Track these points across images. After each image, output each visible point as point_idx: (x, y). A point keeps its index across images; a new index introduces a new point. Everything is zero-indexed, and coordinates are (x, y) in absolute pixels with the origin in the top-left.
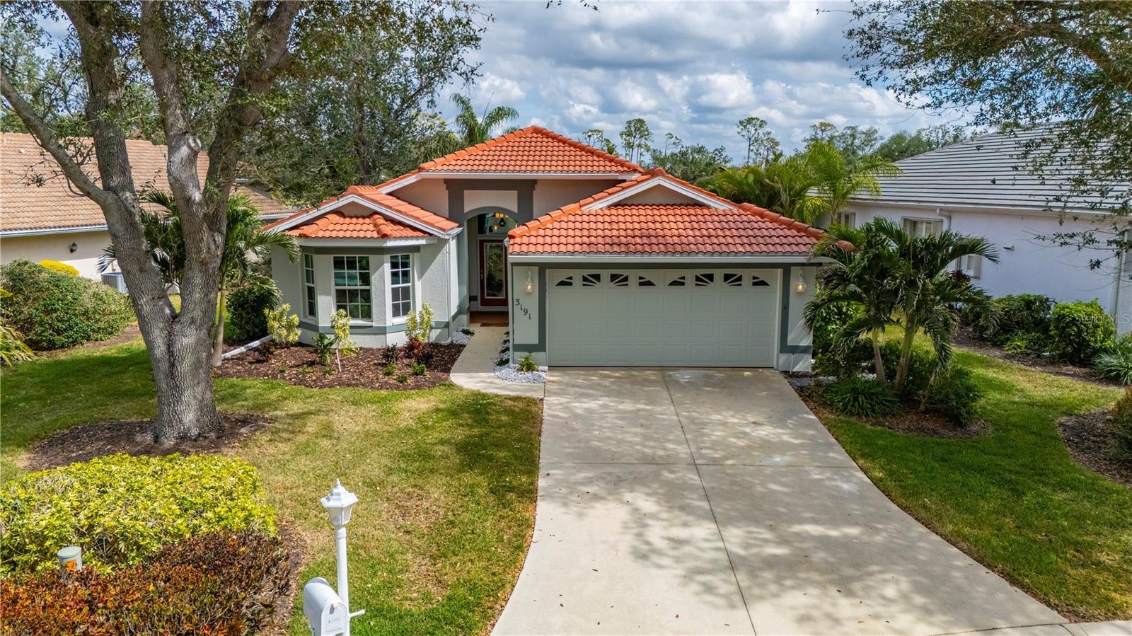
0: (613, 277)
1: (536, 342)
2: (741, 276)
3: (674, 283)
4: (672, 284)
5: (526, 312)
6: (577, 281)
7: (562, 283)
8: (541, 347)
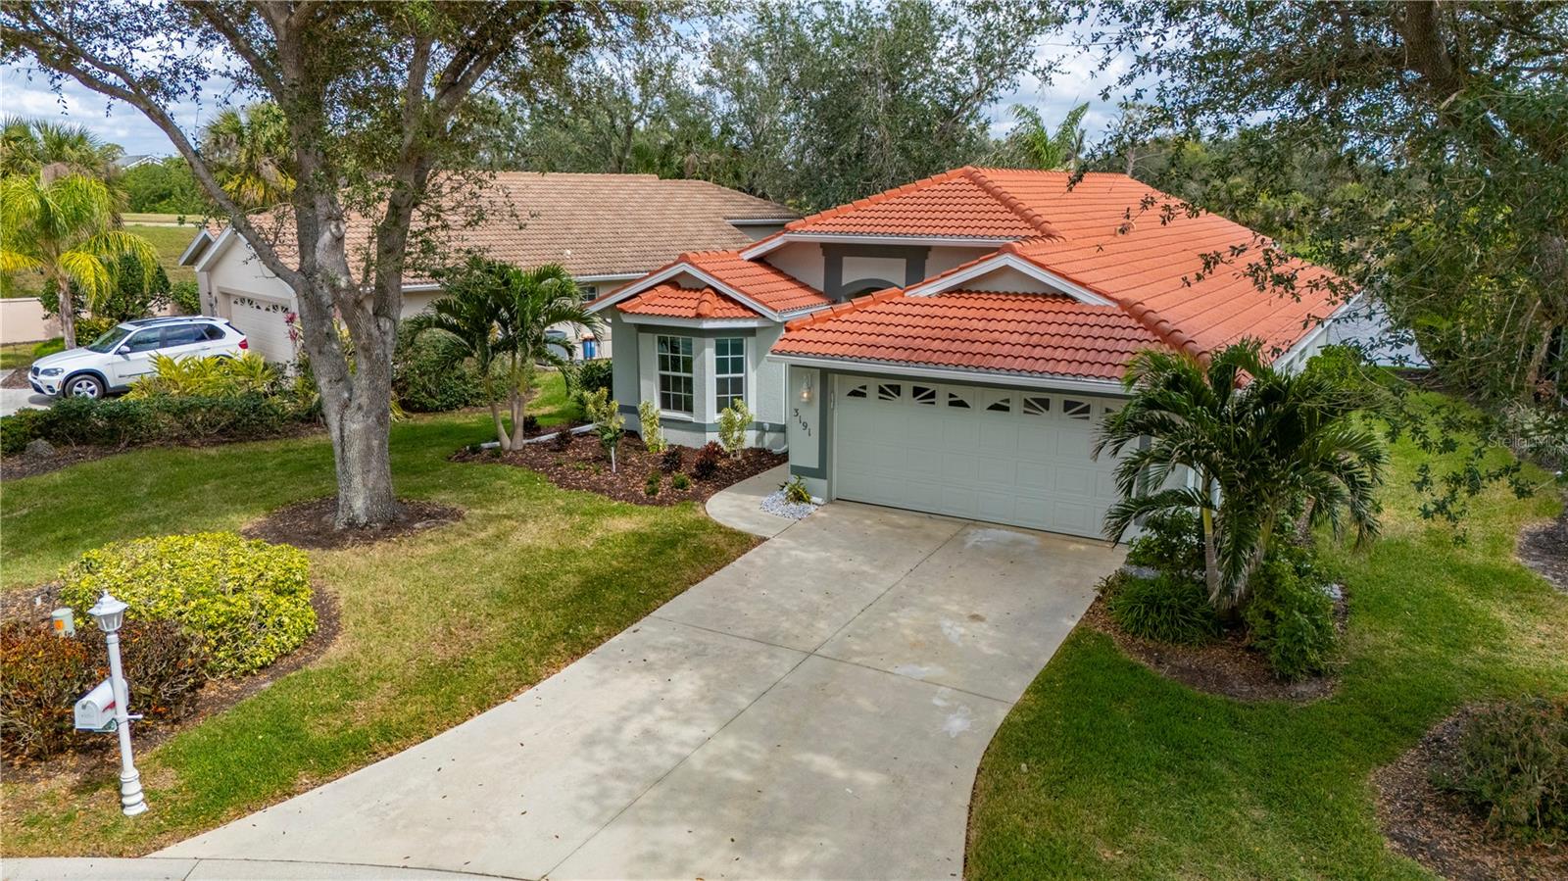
0: (917, 391)
1: (816, 466)
2: (1089, 406)
3: (995, 407)
4: (991, 408)
5: (805, 426)
6: (872, 392)
7: (854, 393)
8: (821, 472)
